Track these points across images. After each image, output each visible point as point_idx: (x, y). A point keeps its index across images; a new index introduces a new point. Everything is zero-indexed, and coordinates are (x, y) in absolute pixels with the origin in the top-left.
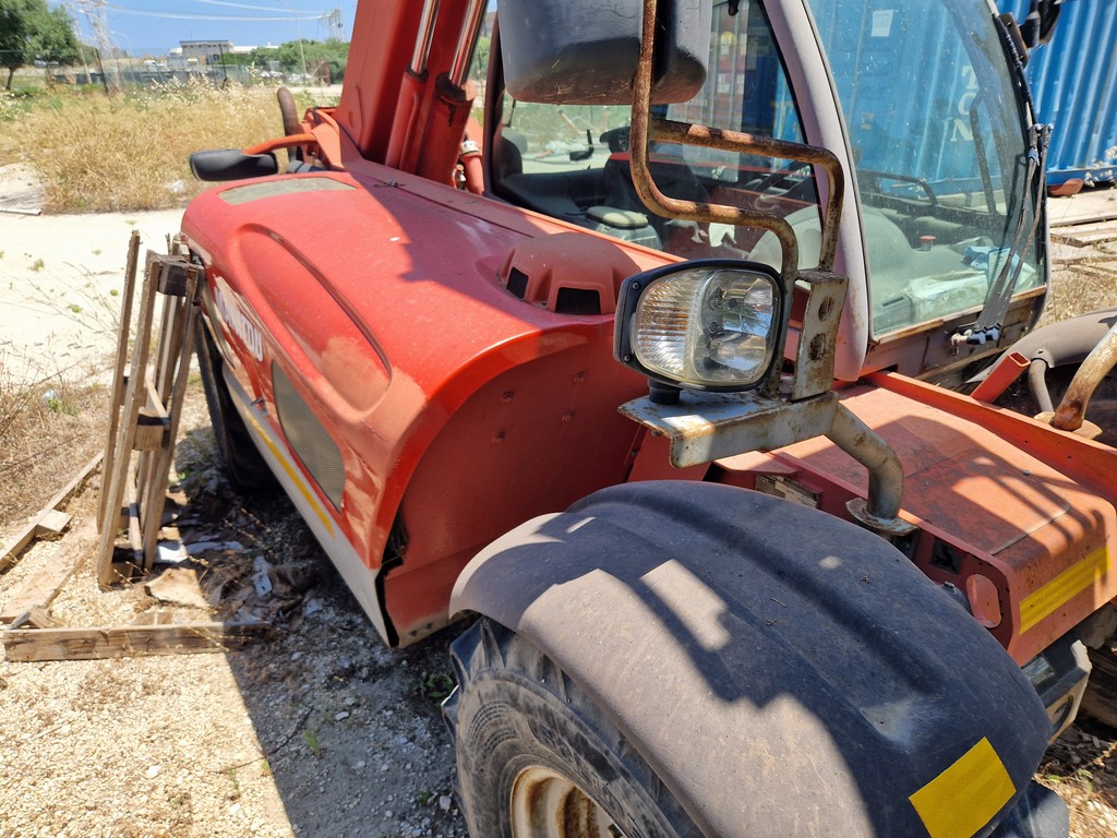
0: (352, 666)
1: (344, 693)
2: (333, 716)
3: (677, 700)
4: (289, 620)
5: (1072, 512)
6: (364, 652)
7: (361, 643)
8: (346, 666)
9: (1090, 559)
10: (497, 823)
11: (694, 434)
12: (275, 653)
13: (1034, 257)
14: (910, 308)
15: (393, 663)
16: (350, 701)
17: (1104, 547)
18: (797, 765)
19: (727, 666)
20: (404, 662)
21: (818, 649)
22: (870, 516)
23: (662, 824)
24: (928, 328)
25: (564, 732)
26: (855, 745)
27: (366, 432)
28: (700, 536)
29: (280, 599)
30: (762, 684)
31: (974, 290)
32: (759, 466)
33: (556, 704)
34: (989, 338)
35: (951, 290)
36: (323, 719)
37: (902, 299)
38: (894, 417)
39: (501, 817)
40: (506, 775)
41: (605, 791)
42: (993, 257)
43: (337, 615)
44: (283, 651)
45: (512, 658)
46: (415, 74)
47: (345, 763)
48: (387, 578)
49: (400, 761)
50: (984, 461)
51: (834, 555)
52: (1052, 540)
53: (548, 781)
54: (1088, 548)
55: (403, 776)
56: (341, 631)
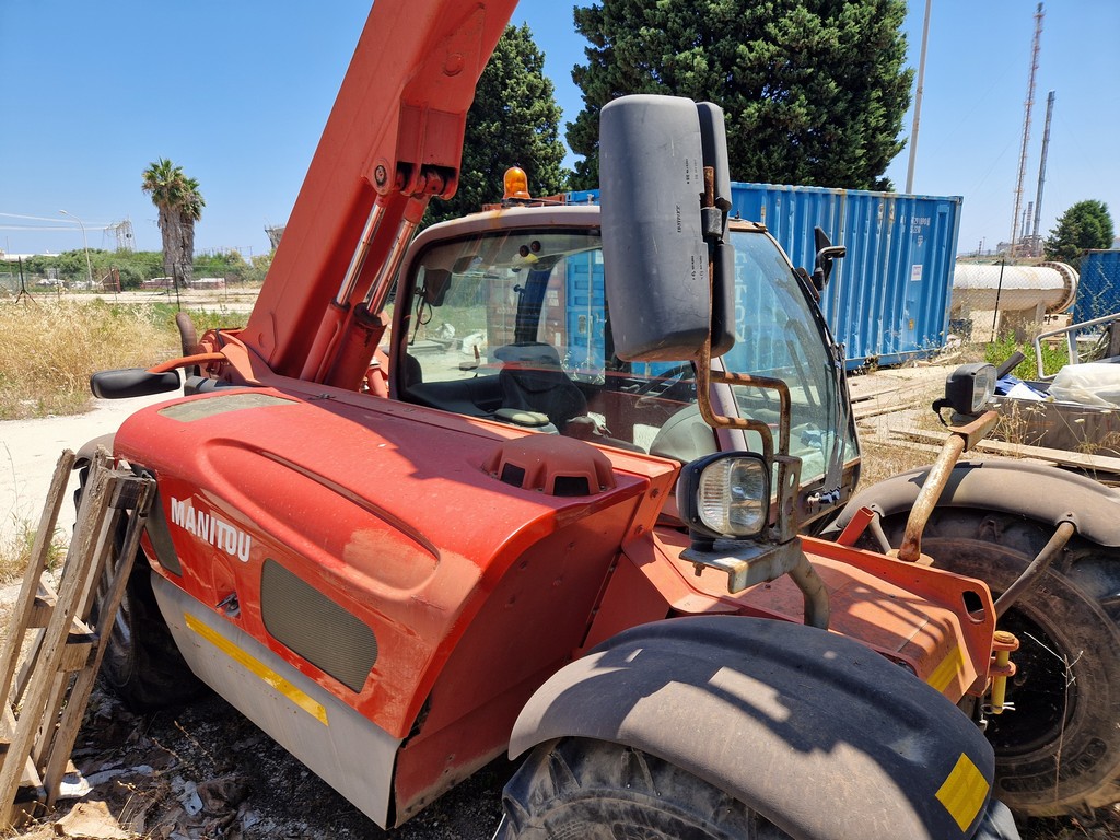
3: (771, 758)
5: (931, 621)
9: (951, 655)
11: (739, 568)
13: (851, 439)
17: (957, 646)
18: (864, 785)
19: (796, 729)
21: (845, 712)
25: (655, 823)
26: (893, 766)
27: (418, 606)
29: (214, 817)
31: (816, 463)
32: (710, 608)
34: (834, 498)
42: (824, 438)
43: (278, 825)
45: (587, 778)
46: (340, 306)
48: (405, 749)
50: (861, 590)
51: (830, 650)
52: (926, 643)
54: (948, 647)
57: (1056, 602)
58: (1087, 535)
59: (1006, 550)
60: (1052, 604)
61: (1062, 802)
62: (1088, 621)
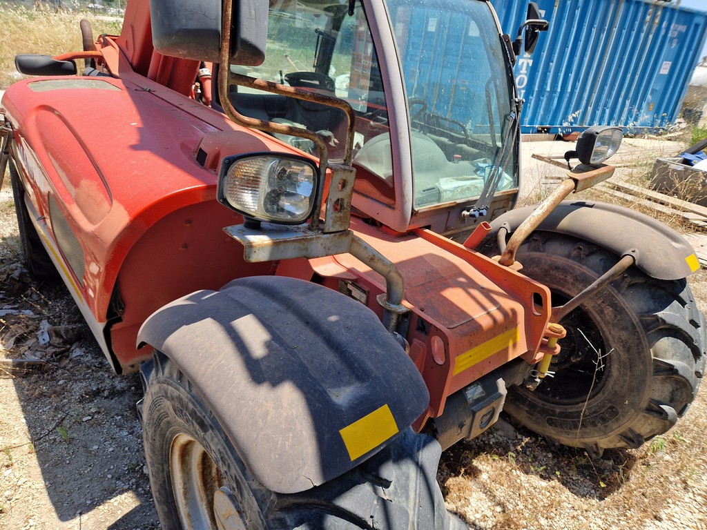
0: (98, 389)
1: (91, 405)
2: (81, 419)
3: (232, 383)
4: (60, 360)
5: (500, 309)
6: (108, 381)
7: (107, 376)
8: (94, 389)
9: (507, 333)
10: (163, 471)
11: (259, 245)
12: (47, 380)
13: (512, 172)
14: (439, 194)
15: (126, 388)
16: (93, 410)
17: (516, 328)
18: (285, 414)
19: (262, 366)
20: (133, 388)
21: (315, 360)
22: (387, 303)
23: (226, 452)
24: (447, 206)
25: (187, 409)
26: (317, 405)
27: (94, 237)
28: (274, 304)
29: (55, 347)
30: (277, 375)
31: (476, 187)
32: (338, 275)
33: (183, 394)
34: (481, 214)
35: (462, 186)
36: (74, 421)
37: (434, 188)
38: (422, 254)
39: (165, 468)
40: (167, 441)
41: (204, 439)
42: (488, 170)
43: (93, 358)
44: (53, 379)
45: (167, 370)
47: (85, 446)
48: (112, 329)
49: (121, 445)
50: (462, 280)
51: (336, 314)
52: (485, 322)
53: (189, 443)
54: (506, 328)
55: (122, 454)
56: (94, 368)
57: (609, 311)
58: (642, 268)
59: (585, 269)
60: (606, 312)
61: (582, 440)
62: (627, 328)
